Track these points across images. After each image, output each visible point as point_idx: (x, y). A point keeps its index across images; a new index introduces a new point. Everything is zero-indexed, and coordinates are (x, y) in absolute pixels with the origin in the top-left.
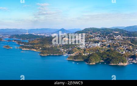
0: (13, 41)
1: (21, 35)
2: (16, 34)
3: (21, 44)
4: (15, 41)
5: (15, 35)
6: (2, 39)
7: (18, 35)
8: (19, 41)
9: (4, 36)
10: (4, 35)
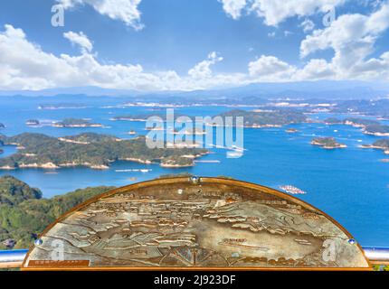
0: (347, 123)
1: (380, 101)
2: (360, 99)
3: (379, 134)
4: (355, 121)
5: (355, 103)
6: (304, 118)
7: (366, 102)
8: (372, 122)
9: (311, 106)
10: (311, 101)
